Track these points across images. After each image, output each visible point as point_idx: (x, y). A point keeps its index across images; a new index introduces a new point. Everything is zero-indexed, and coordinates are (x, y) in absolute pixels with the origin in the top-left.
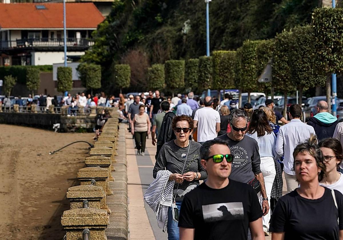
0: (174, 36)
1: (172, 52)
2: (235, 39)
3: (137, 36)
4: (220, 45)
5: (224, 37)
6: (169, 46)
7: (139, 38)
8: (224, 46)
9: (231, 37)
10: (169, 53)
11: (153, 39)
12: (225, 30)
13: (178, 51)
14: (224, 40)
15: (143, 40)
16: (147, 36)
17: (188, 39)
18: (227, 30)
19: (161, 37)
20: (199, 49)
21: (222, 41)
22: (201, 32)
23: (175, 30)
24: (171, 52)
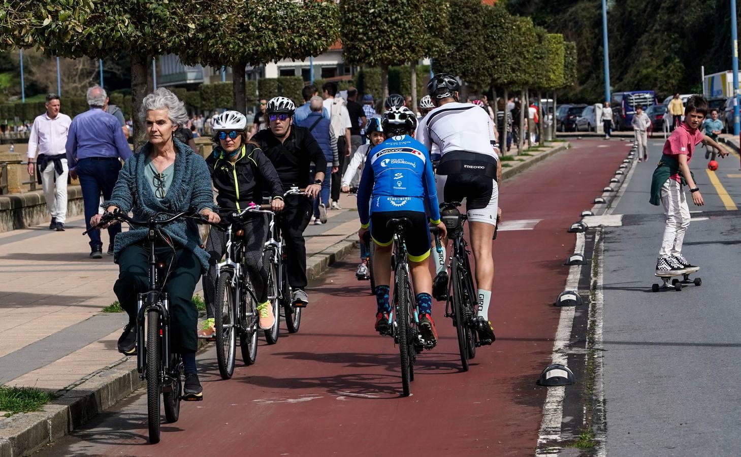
0: (592, 16)
1: (590, 40)
2: (672, 18)
3: (543, 17)
4: (653, 26)
5: (658, 16)
6: (584, 31)
7: (547, 20)
8: (658, 28)
9: (668, 14)
10: (585, 41)
11: (565, 21)
12: (661, 4)
13: (598, 37)
14: (658, 19)
15: (551, 22)
16: (557, 17)
17: (611, 19)
18: (663, 5)
19: (574, 18)
20: (626, 33)
21: (655, 21)
22: (629, 9)
23: (595, 7)
24: (587, 39)
